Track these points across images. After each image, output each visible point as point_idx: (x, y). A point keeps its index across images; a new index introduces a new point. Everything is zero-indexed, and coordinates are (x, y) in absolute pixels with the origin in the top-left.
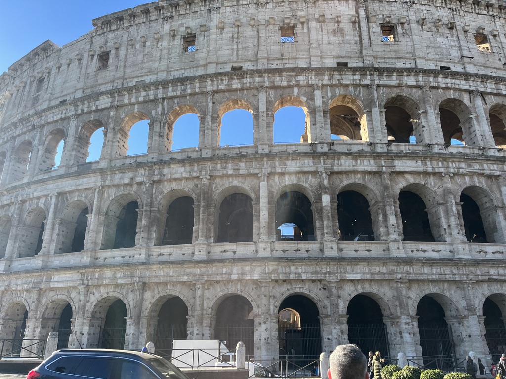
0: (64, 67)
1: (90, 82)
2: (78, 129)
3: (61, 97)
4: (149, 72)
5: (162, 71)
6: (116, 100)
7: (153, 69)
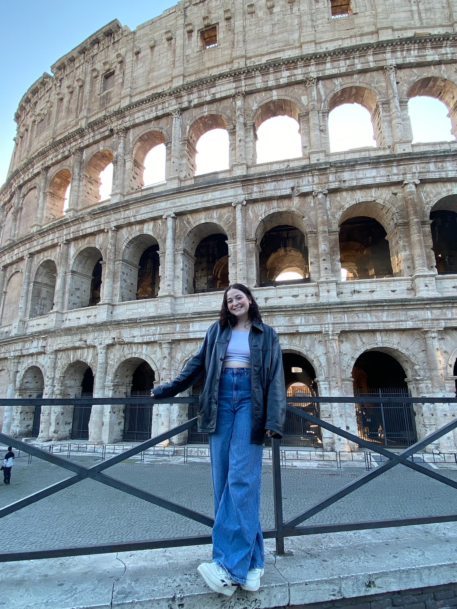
0: (145, 52)
1: (192, 67)
2: (186, 129)
3: (148, 90)
4: (286, 46)
5: (308, 42)
6: (243, 84)
7: (291, 42)
